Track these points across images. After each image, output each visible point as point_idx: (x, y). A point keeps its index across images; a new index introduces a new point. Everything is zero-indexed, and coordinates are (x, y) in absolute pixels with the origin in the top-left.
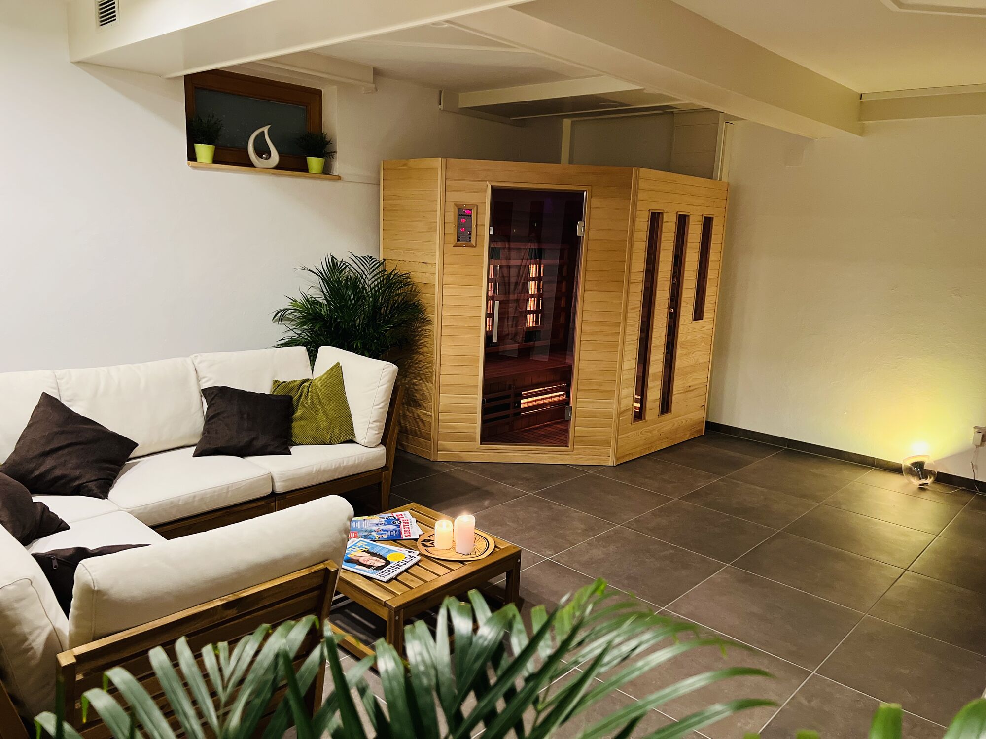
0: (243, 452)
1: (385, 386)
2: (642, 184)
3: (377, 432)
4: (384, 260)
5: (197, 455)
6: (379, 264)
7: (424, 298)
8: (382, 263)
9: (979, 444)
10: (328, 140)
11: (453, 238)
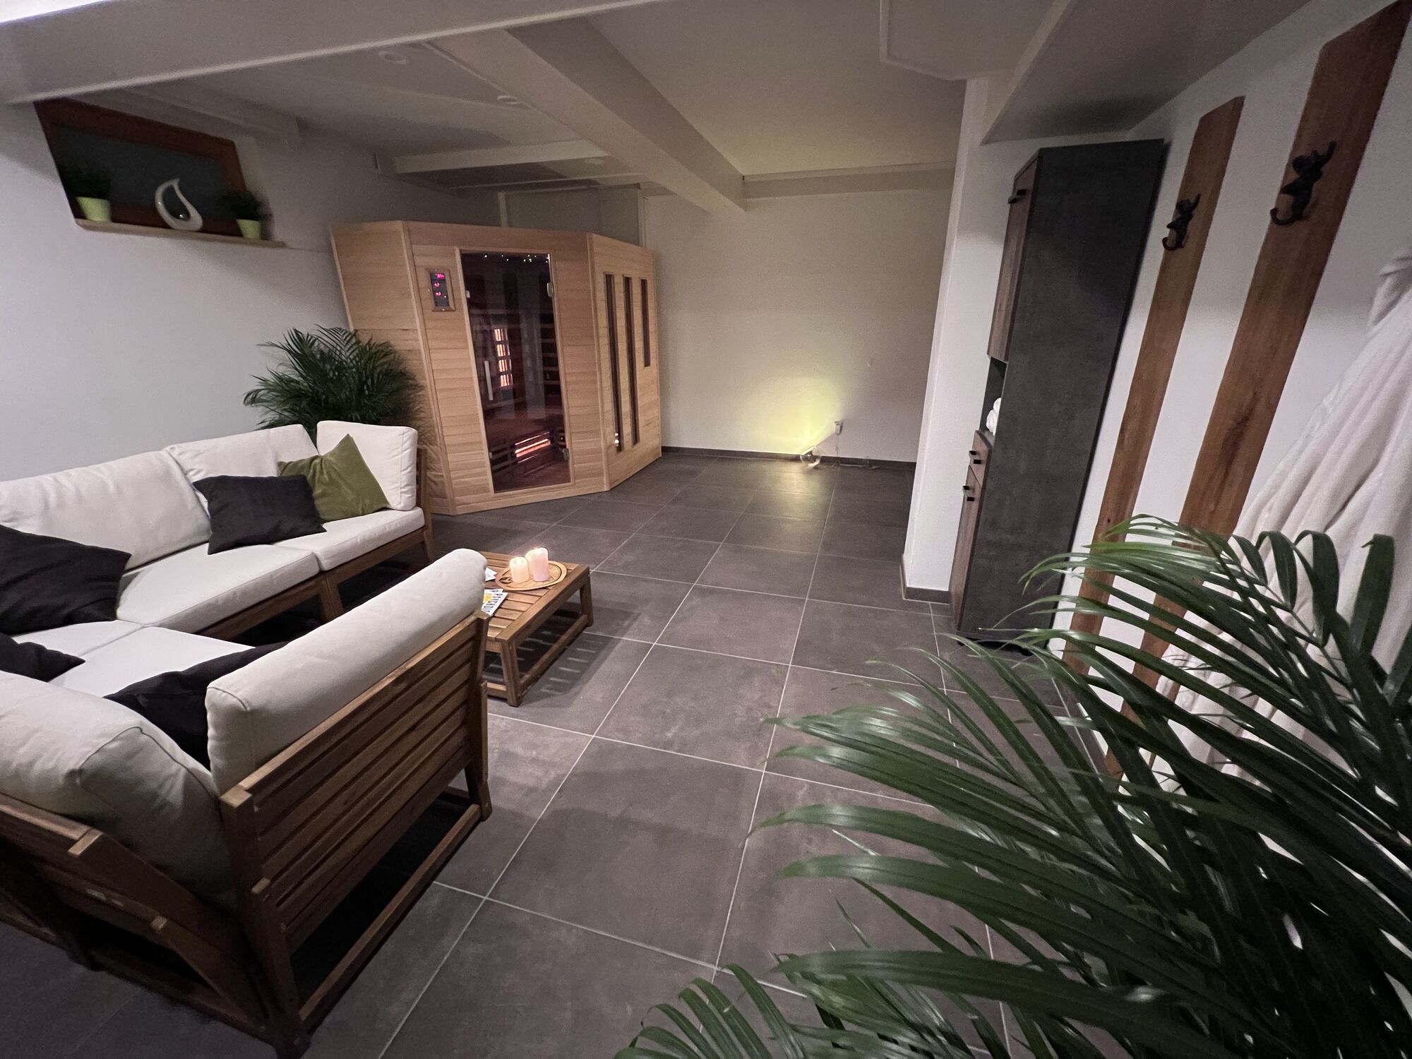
0: (270, 539)
1: (408, 451)
2: (596, 249)
3: (410, 495)
4: (356, 331)
5: (211, 552)
6: (350, 336)
7: (411, 365)
8: (355, 335)
9: (838, 432)
10: (259, 201)
11: (430, 304)
